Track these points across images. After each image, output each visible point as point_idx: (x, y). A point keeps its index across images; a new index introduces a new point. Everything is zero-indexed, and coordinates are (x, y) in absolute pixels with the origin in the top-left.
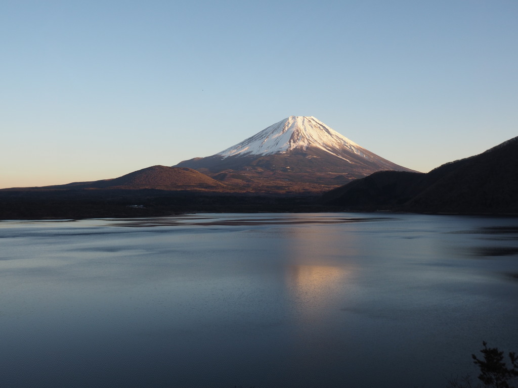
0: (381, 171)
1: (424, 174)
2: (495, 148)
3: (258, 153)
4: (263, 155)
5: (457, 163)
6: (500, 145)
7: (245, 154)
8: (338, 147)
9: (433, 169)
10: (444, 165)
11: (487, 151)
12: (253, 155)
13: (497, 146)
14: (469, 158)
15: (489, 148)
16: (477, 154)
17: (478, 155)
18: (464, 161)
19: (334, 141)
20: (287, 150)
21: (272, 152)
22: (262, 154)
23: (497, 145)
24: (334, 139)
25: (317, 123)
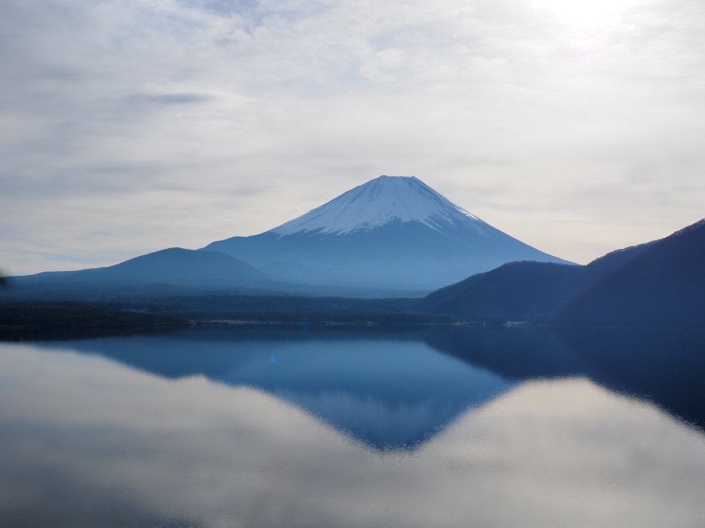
0: (516, 262)
1: (581, 266)
3: (330, 232)
4: (339, 234)
5: (631, 251)
6: (695, 225)
7: (311, 232)
8: (452, 223)
9: (594, 259)
10: (611, 253)
11: (676, 232)
13: (690, 226)
14: (649, 243)
15: (678, 229)
16: (660, 238)
18: (641, 247)
19: (447, 214)
20: (375, 227)
21: (352, 231)
22: (338, 232)
24: (449, 213)
25: (422, 187)
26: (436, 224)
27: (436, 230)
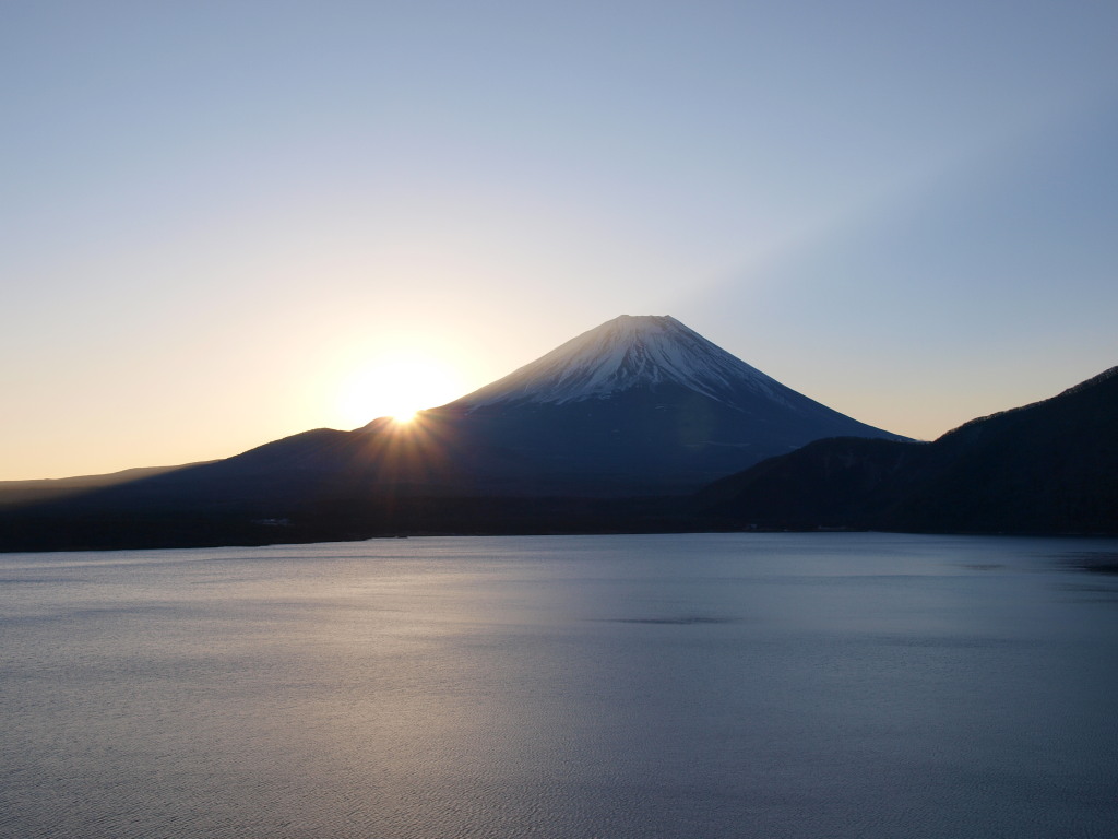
1: (926, 443)
2: (1085, 384)
3: (548, 401)
4: (560, 403)
5: (999, 419)
6: (1096, 379)
8: (727, 384)
9: (945, 432)
10: (969, 423)
11: (1068, 390)
14: (1027, 406)
15: (1071, 385)
16: (1043, 399)
17: (1047, 400)
18: (1015, 414)
19: (720, 370)
20: (612, 392)
21: (579, 398)
23: (1091, 377)
24: (720, 366)
25: (680, 330)
26: (704, 386)
27: (704, 393)
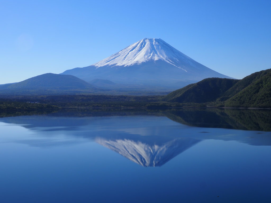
0: (209, 78)
1: (240, 80)
3: (121, 65)
4: (125, 66)
7: (112, 65)
9: (246, 76)
12: (118, 66)
20: (142, 63)
21: (131, 64)
26: (171, 61)
27: (171, 63)
